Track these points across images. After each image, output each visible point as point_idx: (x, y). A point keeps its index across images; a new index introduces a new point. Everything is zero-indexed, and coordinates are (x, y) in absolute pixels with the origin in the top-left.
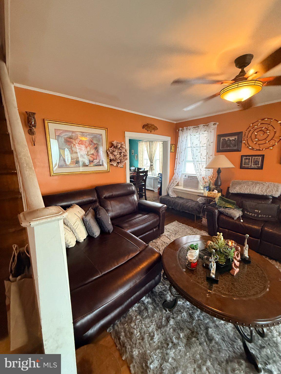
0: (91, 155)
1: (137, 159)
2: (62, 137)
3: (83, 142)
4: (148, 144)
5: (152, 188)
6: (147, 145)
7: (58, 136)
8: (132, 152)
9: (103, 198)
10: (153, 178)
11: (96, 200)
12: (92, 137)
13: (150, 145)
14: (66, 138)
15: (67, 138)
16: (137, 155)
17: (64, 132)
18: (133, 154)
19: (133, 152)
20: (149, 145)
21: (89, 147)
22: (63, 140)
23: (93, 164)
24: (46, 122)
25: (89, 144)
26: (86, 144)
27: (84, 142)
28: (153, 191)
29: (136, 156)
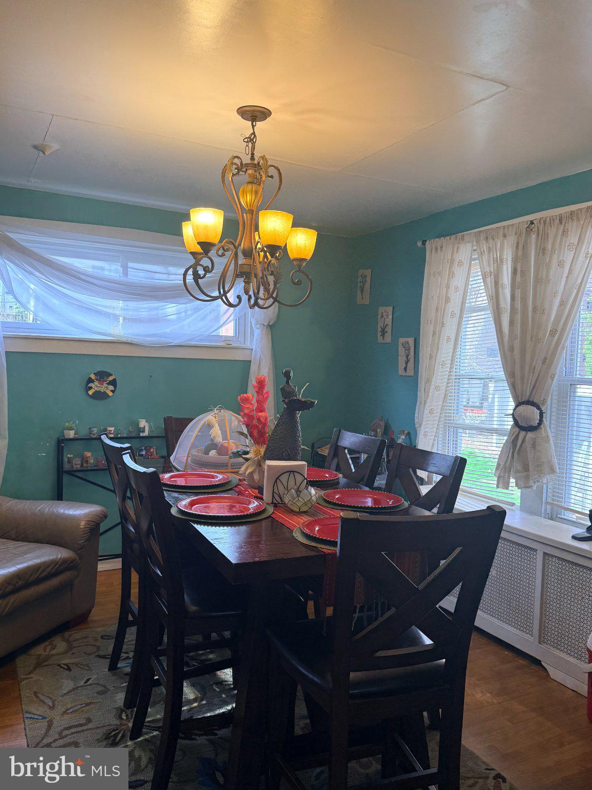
1: (410, 372)
4: (508, 255)
5: (527, 630)
6: (499, 262)
8: (380, 325)
10: (541, 549)
13: (520, 258)
16: (411, 341)
18: (383, 333)
19: (389, 321)
20: (515, 260)
28: (537, 662)
29: (401, 350)
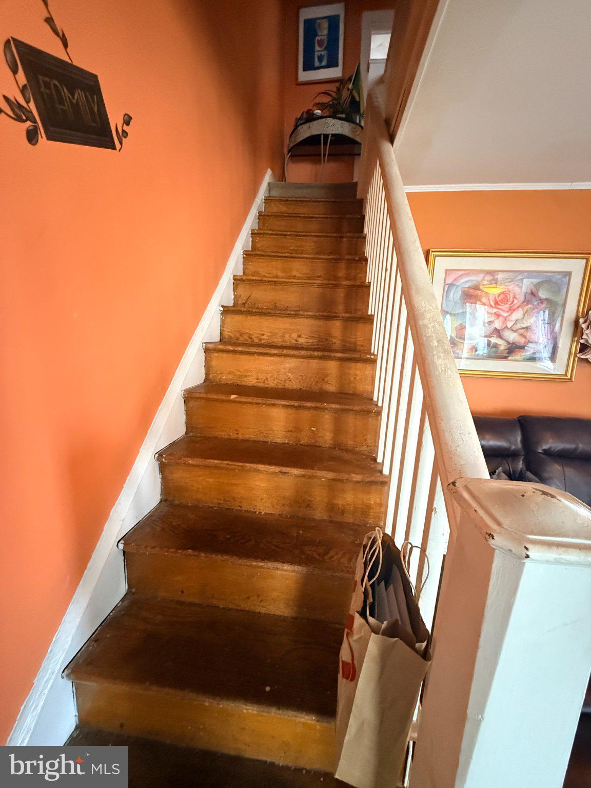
0: (522, 331)
2: (458, 286)
3: (506, 297)
7: (451, 285)
9: (540, 451)
11: (517, 451)
12: (535, 281)
14: (466, 289)
15: (469, 288)
17: (466, 274)
21: (523, 309)
22: (460, 293)
23: (524, 354)
24: (432, 254)
25: (524, 302)
26: (516, 301)
27: (512, 295)
